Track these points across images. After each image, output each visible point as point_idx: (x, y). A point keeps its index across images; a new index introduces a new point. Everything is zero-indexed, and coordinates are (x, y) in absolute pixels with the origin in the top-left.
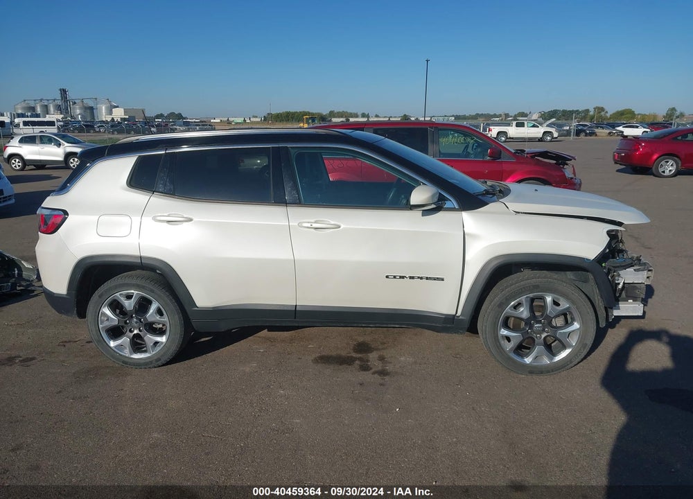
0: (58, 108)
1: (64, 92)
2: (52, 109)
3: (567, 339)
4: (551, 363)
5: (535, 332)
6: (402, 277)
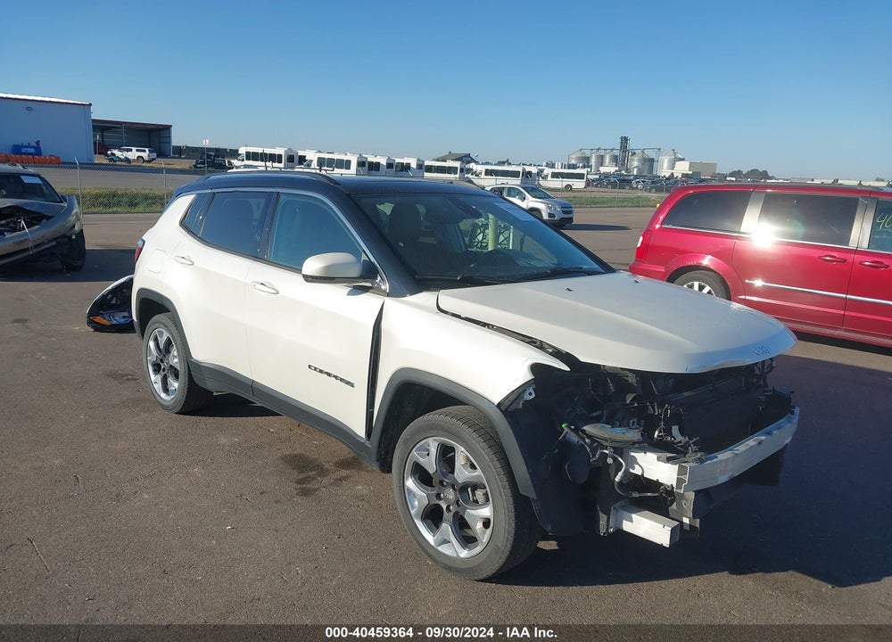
0: (615, 159)
1: (625, 140)
2: (607, 160)
3: (478, 527)
4: (458, 559)
5: (446, 499)
6: (321, 371)
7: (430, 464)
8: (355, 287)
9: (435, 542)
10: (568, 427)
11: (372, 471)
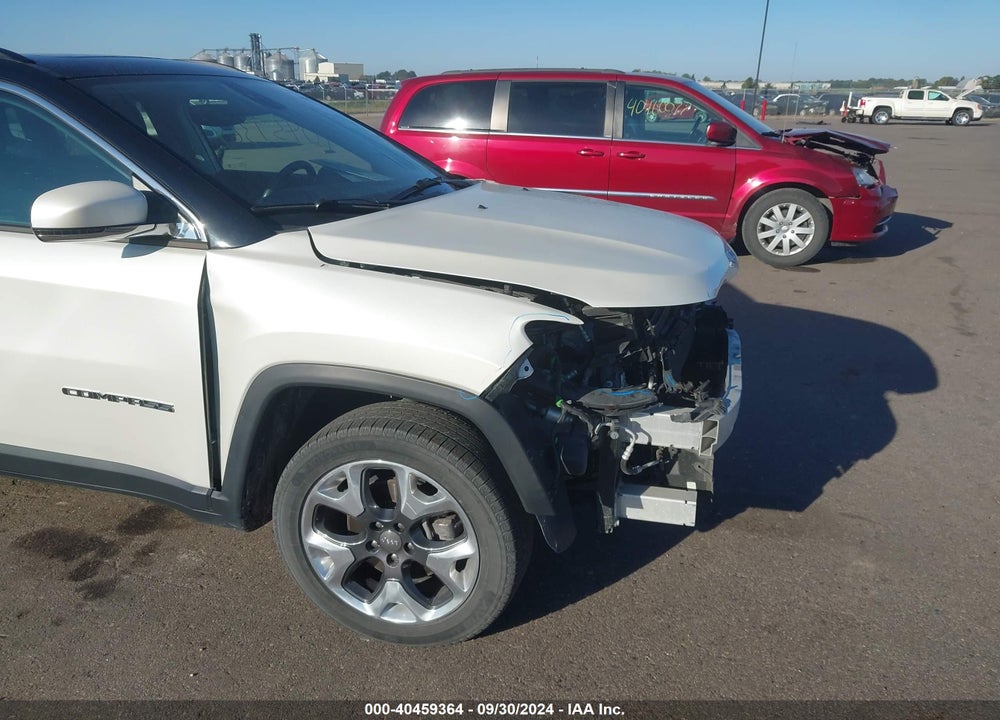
0: (248, 62)
1: (255, 38)
2: (239, 63)
3: (451, 575)
4: (420, 624)
5: (384, 547)
6: (93, 395)
7: (351, 503)
8: (134, 241)
9: (375, 610)
10: (565, 402)
11: (187, 526)
